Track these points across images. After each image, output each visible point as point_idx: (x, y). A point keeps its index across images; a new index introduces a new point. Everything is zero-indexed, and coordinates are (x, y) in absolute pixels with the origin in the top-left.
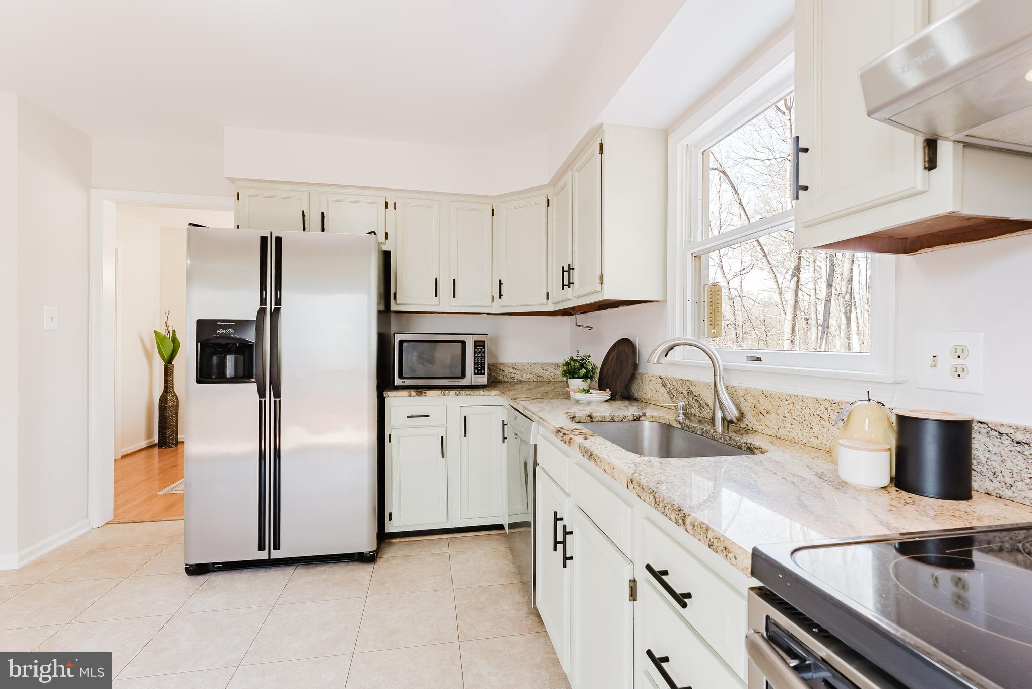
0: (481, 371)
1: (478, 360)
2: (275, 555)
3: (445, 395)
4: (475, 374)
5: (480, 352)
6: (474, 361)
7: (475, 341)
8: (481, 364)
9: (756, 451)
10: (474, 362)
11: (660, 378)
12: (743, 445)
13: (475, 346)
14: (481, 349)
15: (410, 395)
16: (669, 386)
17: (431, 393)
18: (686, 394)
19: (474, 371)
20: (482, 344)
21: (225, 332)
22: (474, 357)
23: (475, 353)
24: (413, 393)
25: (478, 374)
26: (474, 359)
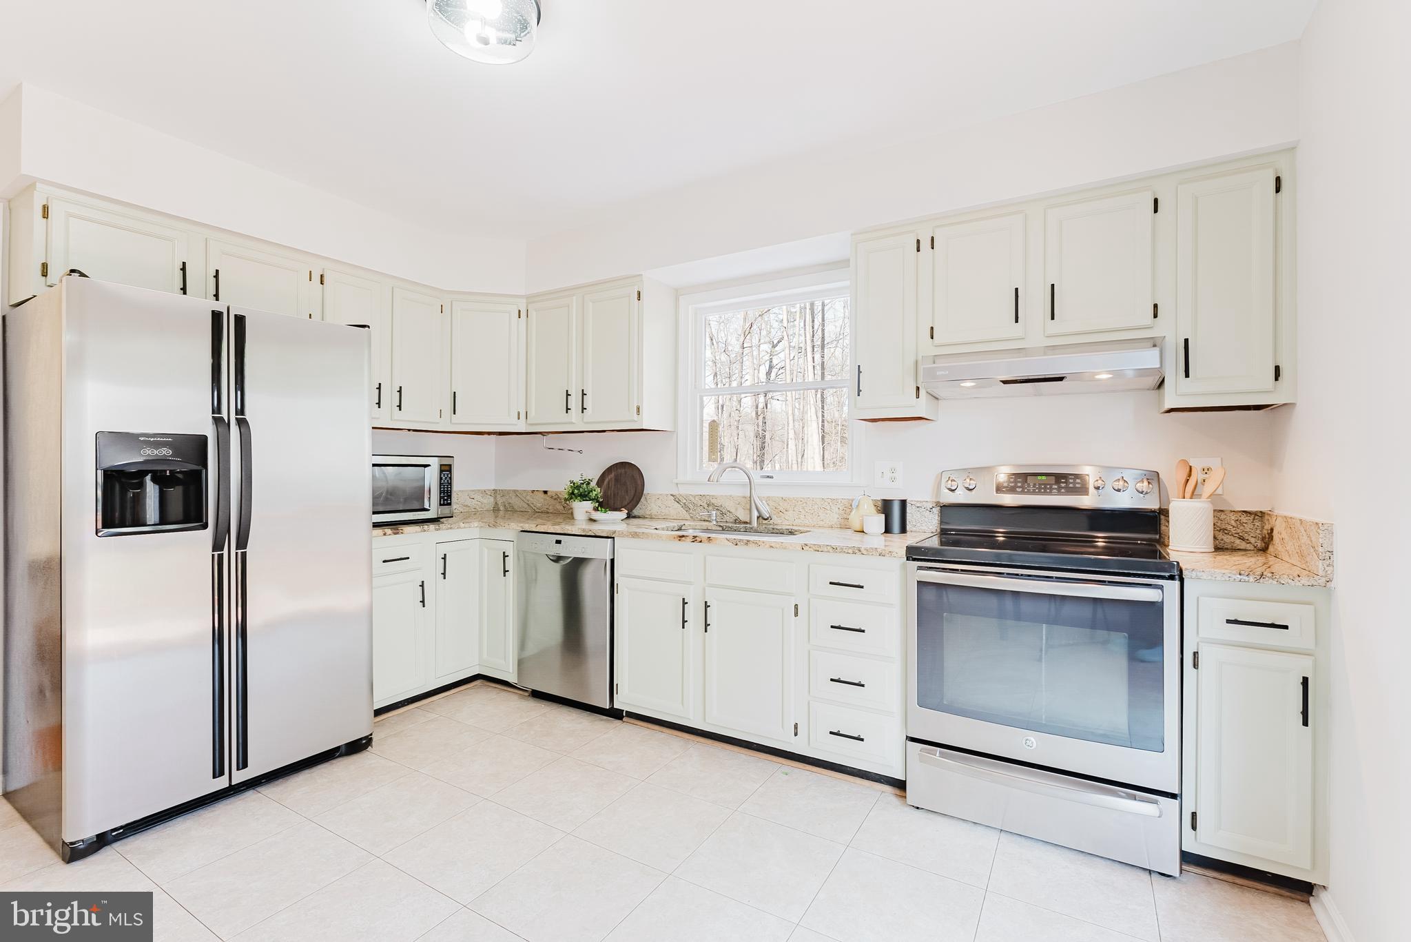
0: (447, 500)
1: (444, 488)
2: (239, 777)
3: (425, 531)
4: (441, 505)
5: (446, 478)
6: (440, 488)
7: (441, 465)
8: (447, 493)
9: (796, 533)
10: (440, 490)
11: (673, 496)
12: (785, 531)
13: (441, 471)
14: (448, 475)
15: (385, 534)
16: (685, 501)
17: (408, 529)
18: (706, 506)
19: (440, 501)
20: (447, 468)
21: (156, 452)
22: (440, 483)
23: (441, 479)
24: (388, 531)
25: (444, 505)
26: (440, 486)
